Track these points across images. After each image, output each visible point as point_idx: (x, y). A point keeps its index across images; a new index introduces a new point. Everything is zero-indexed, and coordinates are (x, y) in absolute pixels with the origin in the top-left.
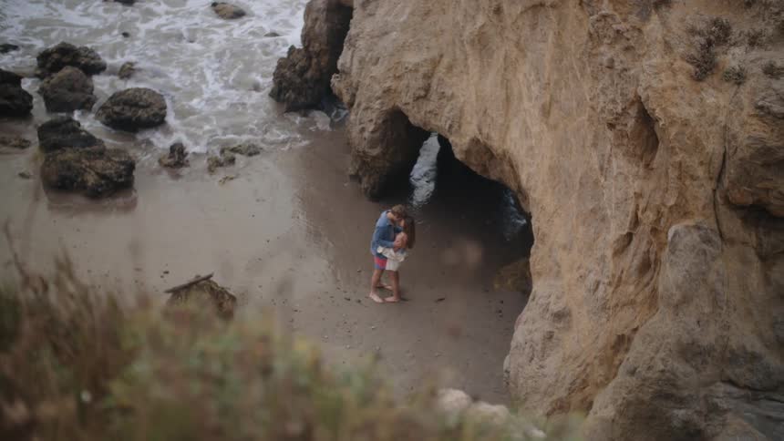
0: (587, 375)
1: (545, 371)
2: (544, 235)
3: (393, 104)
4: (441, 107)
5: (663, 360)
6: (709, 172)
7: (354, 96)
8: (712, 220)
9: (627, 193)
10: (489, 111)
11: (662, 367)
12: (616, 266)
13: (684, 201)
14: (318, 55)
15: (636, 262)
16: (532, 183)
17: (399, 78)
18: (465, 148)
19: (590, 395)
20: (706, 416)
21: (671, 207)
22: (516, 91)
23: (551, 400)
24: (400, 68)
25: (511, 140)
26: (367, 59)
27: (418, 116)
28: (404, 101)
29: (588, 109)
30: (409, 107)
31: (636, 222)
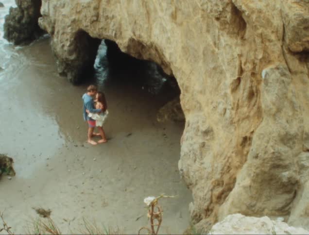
0: (230, 163)
1: (205, 166)
2: (187, 87)
3: (78, 28)
4: (108, 24)
5: (272, 146)
6: (278, 37)
7: (53, 28)
8: (284, 63)
9: (233, 56)
10: (138, 22)
11: (272, 151)
12: (234, 98)
13: (267, 55)
14: (27, 9)
15: (246, 94)
16: (173, 59)
17: (79, 12)
18: (126, 45)
19: (233, 174)
20: (299, 172)
21: (261, 60)
22: (152, 7)
23: (211, 181)
24: (78, 7)
25: (155, 36)
26: (58, 6)
27: (95, 32)
28: (85, 25)
29: (200, 11)
30: (88, 28)
31: (241, 71)
